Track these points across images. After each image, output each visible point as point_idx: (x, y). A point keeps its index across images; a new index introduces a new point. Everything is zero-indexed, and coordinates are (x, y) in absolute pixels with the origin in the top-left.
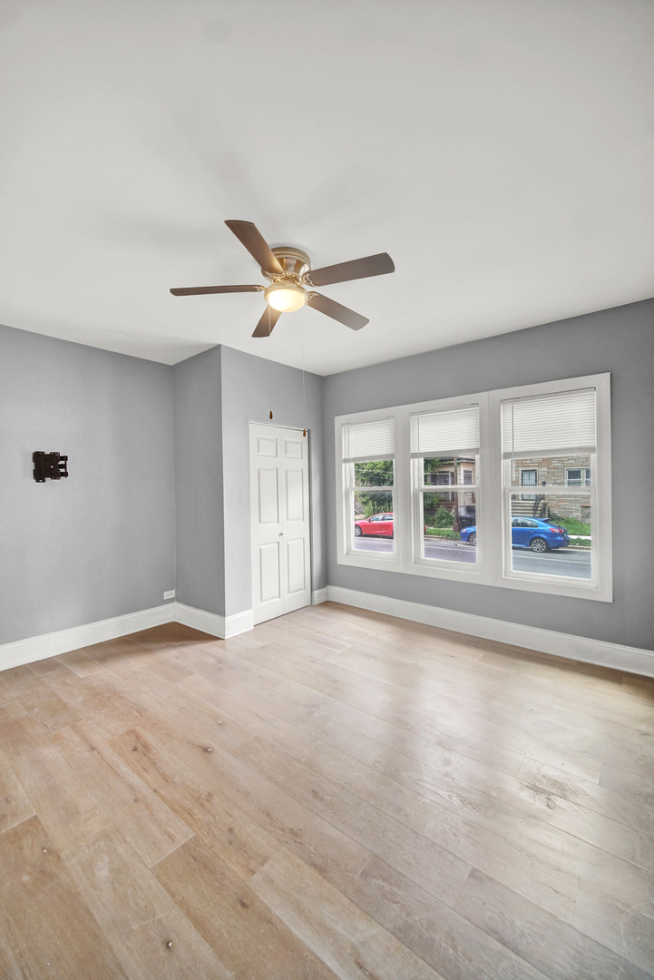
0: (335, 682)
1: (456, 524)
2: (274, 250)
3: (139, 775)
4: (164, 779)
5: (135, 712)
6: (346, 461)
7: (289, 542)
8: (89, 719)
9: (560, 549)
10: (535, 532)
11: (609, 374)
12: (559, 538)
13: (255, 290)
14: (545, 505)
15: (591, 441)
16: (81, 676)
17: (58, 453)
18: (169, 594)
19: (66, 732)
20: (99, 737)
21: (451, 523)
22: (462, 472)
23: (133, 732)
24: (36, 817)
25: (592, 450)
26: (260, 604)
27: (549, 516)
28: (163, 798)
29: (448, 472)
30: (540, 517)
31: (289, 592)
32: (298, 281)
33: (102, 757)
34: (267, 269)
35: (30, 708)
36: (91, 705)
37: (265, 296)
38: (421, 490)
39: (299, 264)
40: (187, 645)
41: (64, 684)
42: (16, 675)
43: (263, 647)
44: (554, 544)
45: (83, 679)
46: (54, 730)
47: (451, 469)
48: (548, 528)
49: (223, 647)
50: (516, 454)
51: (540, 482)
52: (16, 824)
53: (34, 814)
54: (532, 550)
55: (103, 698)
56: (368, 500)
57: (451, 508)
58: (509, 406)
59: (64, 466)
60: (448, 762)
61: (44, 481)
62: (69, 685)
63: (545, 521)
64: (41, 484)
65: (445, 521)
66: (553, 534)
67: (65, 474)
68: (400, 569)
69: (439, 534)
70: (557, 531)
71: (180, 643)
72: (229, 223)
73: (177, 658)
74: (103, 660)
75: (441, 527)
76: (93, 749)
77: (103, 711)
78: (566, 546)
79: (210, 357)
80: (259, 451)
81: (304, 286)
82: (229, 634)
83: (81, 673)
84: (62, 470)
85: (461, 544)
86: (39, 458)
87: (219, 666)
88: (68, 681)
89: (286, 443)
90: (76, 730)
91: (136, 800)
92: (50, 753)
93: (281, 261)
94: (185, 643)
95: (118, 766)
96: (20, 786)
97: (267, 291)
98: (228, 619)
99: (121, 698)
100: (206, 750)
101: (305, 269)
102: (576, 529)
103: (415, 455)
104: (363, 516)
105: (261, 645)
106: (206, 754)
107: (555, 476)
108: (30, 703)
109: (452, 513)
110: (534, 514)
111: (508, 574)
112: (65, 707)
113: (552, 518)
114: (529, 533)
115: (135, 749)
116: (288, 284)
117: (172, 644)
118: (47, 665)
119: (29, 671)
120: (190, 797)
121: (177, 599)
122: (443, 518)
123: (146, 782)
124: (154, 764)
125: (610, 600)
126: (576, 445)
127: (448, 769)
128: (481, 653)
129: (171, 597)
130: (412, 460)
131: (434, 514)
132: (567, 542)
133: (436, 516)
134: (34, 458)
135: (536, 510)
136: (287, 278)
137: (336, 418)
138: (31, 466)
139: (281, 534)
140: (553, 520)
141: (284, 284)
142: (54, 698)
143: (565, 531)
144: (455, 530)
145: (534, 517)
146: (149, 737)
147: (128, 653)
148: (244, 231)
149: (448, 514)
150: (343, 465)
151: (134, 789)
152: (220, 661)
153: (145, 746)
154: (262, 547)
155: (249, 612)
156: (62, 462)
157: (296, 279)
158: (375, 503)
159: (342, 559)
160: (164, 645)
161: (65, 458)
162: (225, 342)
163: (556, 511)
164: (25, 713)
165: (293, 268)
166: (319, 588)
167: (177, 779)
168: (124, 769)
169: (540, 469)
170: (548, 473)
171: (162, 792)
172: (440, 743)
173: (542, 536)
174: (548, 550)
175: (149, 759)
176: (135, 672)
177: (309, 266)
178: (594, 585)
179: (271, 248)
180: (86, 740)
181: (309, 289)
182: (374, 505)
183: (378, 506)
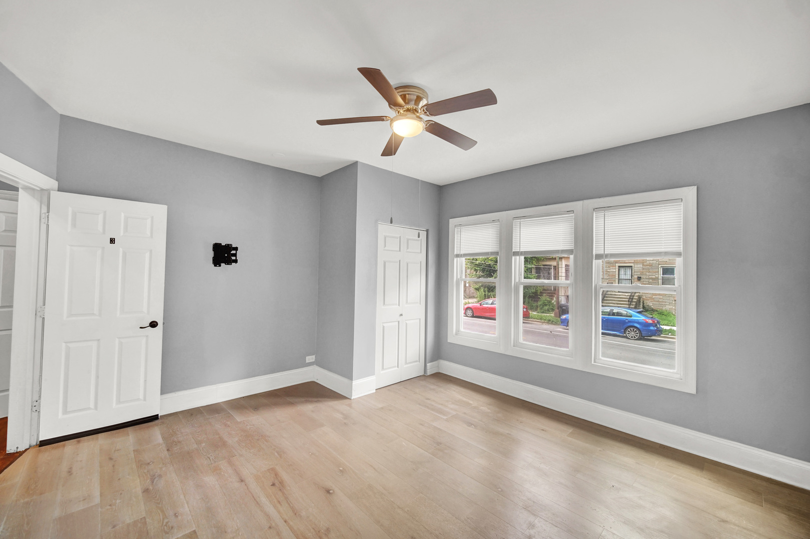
0: (439, 444)
1: (557, 310)
2: (396, 89)
3: (275, 507)
4: (293, 511)
5: (276, 454)
6: (458, 256)
7: (407, 322)
8: (241, 456)
9: (653, 338)
10: (630, 322)
11: (696, 187)
12: (652, 328)
13: (383, 120)
14: (640, 297)
15: (677, 246)
16: (239, 421)
17: (231, 245)
18: (310, 359)
19: (223, 465)
20: (247, 472)
21: (553, 310)
22: (564, 266)
23: (273, 470)
24: (195, 532)
25: (679, 254)
26: (382, 372)
27: (644, 307)
28: (291, 528)
29: (550, 265)
30: (635, 308)
31: (406, 363)
32: (418, 112)
33: (248, 488)
34: (393, 104)
35: (199, 443)
36: (244, 444)
37: (391, 125)
38: (522, 283)
39: (419, 99)
40: (321, 401)
41: (226, 425)
42: (192, 415)
43: (382, 408)
44: (648, 333)
45: (240, 422)
46: (215, 462)
47: (554, 263)
48: (641, 318)
49: (350, 406)
50: (607, 256)
51: (636, 277)
52: (180, 536)
53: (194, 529)
54: (626, 337)
55: (253, 439)
56: (480, 287)
57: (553, 296)
58: (601, 214)
59: (235, 255)
60: (532, 526)
61: (220, 266)
62: (229, 426)
63: (640, 312)
64: (217, 268)
65: (547, 307)
66: (647, 325)
67: (236, 261)
68: (501, 350)
69: (541, 319)
70: (650, 321)
71: (316, 400)
72: (361, 70)
73: (313, 411)
74: (256, 408)
75: (543, 313)
76: (242, 481)
77: (252, 451)
78: (659, 335)
79: (349, 170)
80: (385, 246)
81: (422, 116)
82: (355, 395)
83: (239, 418)
84: (234, 258)
85: (559, 329)
86: (217, 247)
87: (345, 421)
88: (229, 423)
89: (408, 240)
90: (230, 463)
91: (270, 527)
92: (210, 480)
93: (404, 97)
94: (320, 399)
95: (259, 497)
96: (186, 505)
97: (392, 120)
98: (355, 383)
99: (267, 441)
100: (328, 491)
101: (424, 102)
102: (669, 321)
103: (516, 254)
104: (475, 300)
105: (380, 406)
106: (328, 495)
107: (649, 272)
108: (199, 439)
109: (554, 301)
110: (630, 305)
111: (597, 361)
112: (224, 444)
113: (646, 310)
114: (623, 322)
115: (273, 485)
116: (410, 114)
117: (310, 399)
118: (213, 409)
119: (202, 413)
120: (312, 530)
121: (317, 363)
122: (546, 305)
123: (279, 512)
124: (286, 498)
125: (694, 391)
126: (663, 250)
127: (532, 532)
128: (570, 430)
129: (311, 361)
130: (513, 258)
131: (537, 301)
132: (659, 332)
133: (539, 303)
134: (213, 248)
135: (632, 301)
136: (408, 110)
137: (450, 220)
138: (211, 254)
139: (401, 315)
140: (647, 311)
141: (406, 115)
142: (218, 436)
143: (658, 322)
144: (556, 316)
145: (629, 308)
146: (285, 476)
147: (276, 404)
148: (373, 76)
149: (550, 302)
150: (455, 259)
151: (269, 518)
152: (346, 417)
153: (281, 483)
154: (385, 325)
155: (372, 378)
156: (233, 252)
157: (416, 110)
158: (486, 289)
159: (452, 338)
160: (303, 400)
161: (236, 249)
162: (362, 159)
163: (650, 304)
164: (196, 446)
165: (414, 102)
166: (432, 361)
167: (303, 514)
168: (264, 500)
169: (636, 266)
170: (643, 269)
171: (291, 523)
172: (526, 508)
173: (636, 325)
174: (642, 338)
175: (283, 493)
176: (279, 420)
177: (427, 100)
178: (678, 376)
179: (394, 87)
180: (237, 472)
181: (426, 118)
182: (485, 291)
183: (489, 292)
